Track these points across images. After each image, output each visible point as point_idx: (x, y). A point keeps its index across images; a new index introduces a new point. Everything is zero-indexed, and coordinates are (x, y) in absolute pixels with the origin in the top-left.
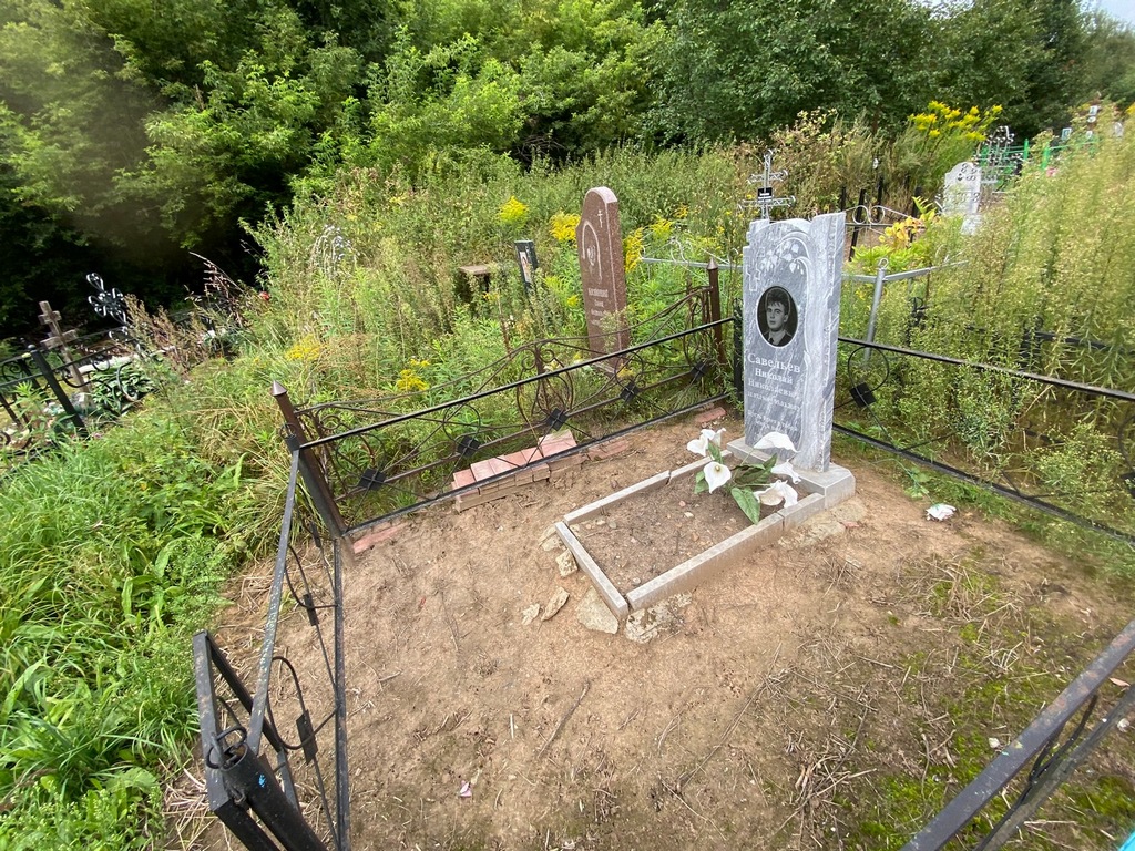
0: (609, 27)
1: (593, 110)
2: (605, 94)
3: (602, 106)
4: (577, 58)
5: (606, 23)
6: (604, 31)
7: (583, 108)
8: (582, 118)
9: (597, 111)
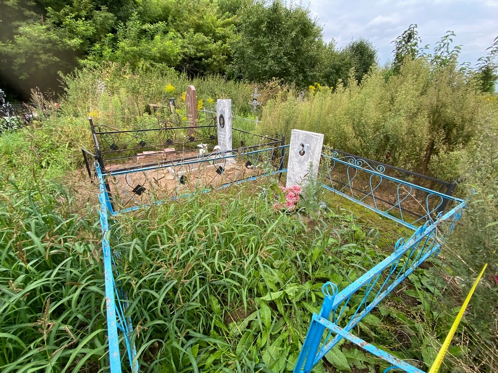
3: (214, 59)
4: (206, 39)
6: (220, 31)
8: (206, 61)
9: (212, 60)
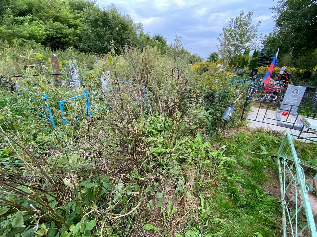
0: (73, 21)
1: (67, 39)
2: (71, 36)
3: (70, 39)
4: (63, 26)
5: (73, 20)
6: (72, 21)
7: (65, 38)
8: (64, 40)
9: (69, 40)
